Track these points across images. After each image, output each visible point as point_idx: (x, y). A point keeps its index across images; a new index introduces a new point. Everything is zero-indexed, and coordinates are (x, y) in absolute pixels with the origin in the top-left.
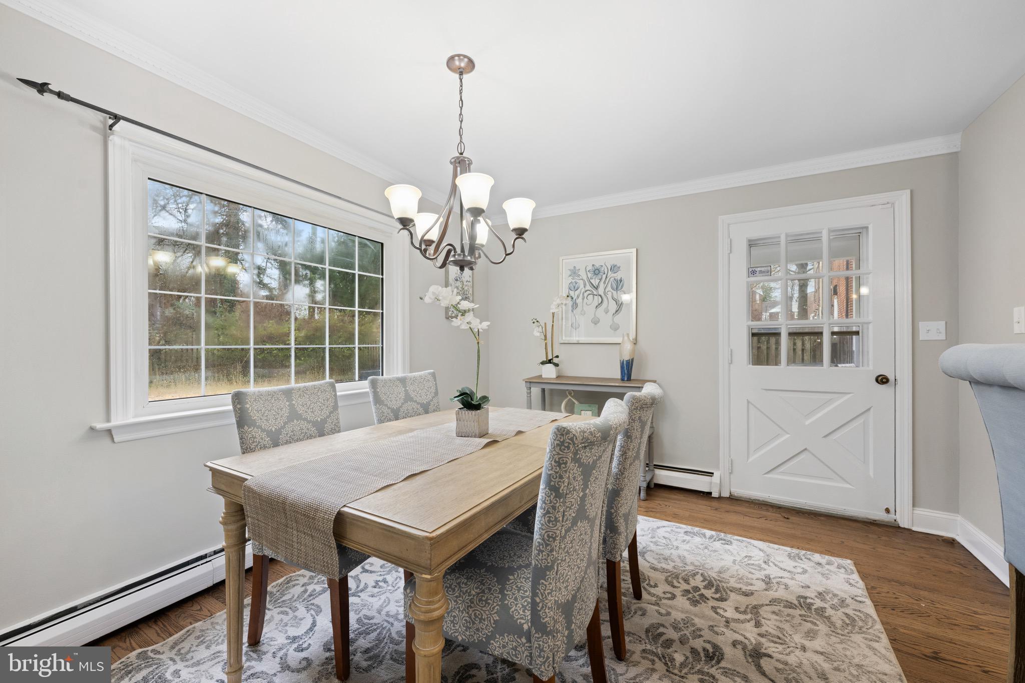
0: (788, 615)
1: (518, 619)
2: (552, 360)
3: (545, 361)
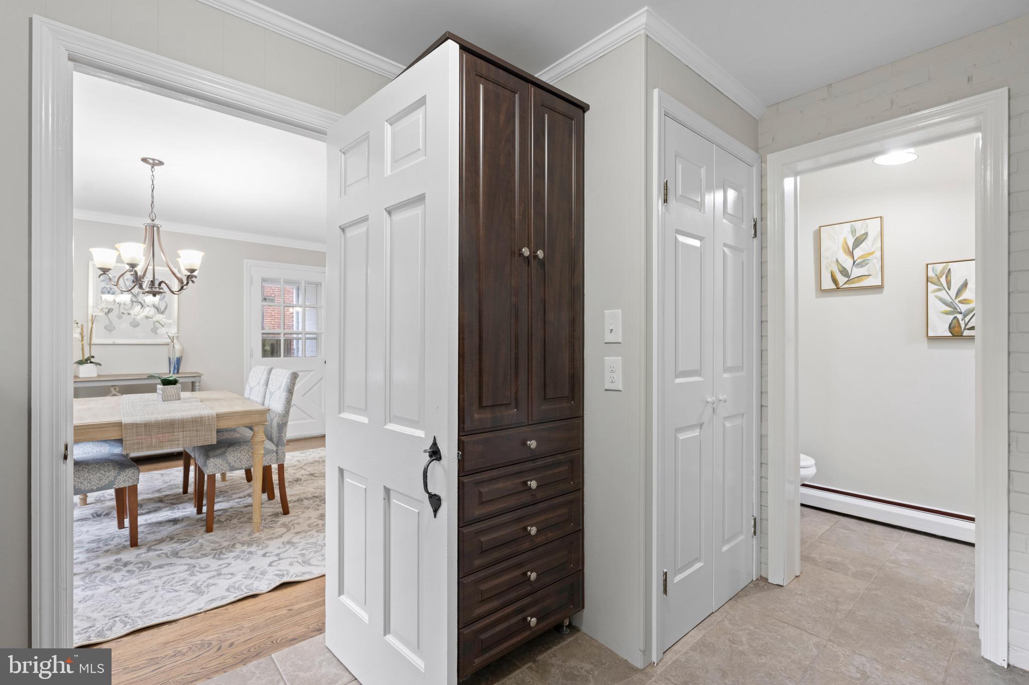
2: (90, 360)
3: (81, 361)
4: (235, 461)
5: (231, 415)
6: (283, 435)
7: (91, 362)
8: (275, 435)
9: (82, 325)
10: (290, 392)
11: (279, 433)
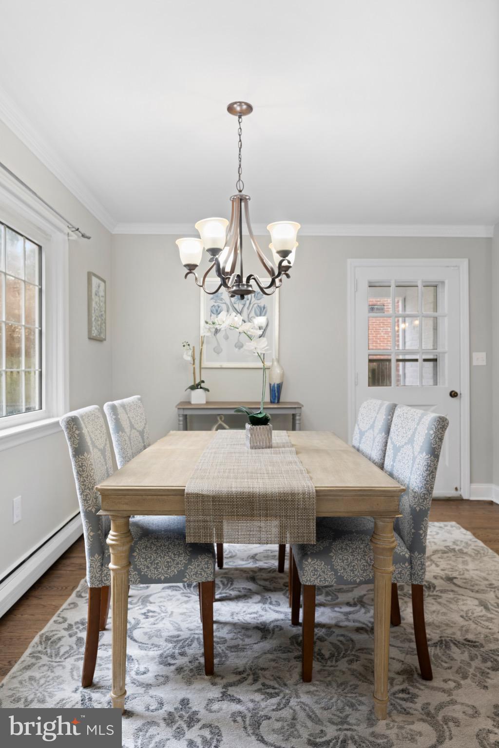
0: (448, 557)
1: (400, 553)
2: (200, 385)
3: (193, 386)
4: (344, 569)
5: (340, 493)
6: (421, 532)
7: (201, 388)
8: (406, 527)
9: (194, 347)
10: (434, 453)
11: (414, 528)
